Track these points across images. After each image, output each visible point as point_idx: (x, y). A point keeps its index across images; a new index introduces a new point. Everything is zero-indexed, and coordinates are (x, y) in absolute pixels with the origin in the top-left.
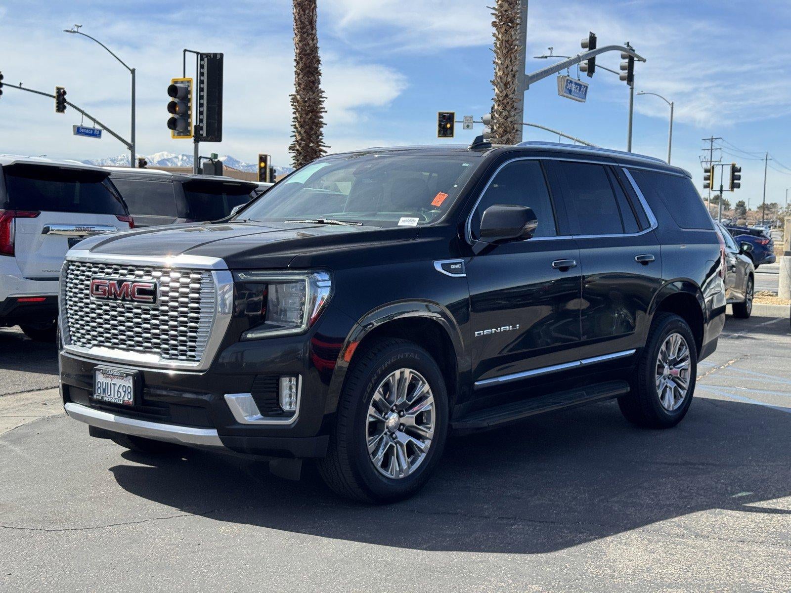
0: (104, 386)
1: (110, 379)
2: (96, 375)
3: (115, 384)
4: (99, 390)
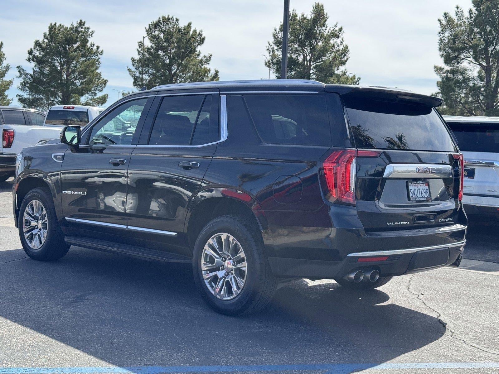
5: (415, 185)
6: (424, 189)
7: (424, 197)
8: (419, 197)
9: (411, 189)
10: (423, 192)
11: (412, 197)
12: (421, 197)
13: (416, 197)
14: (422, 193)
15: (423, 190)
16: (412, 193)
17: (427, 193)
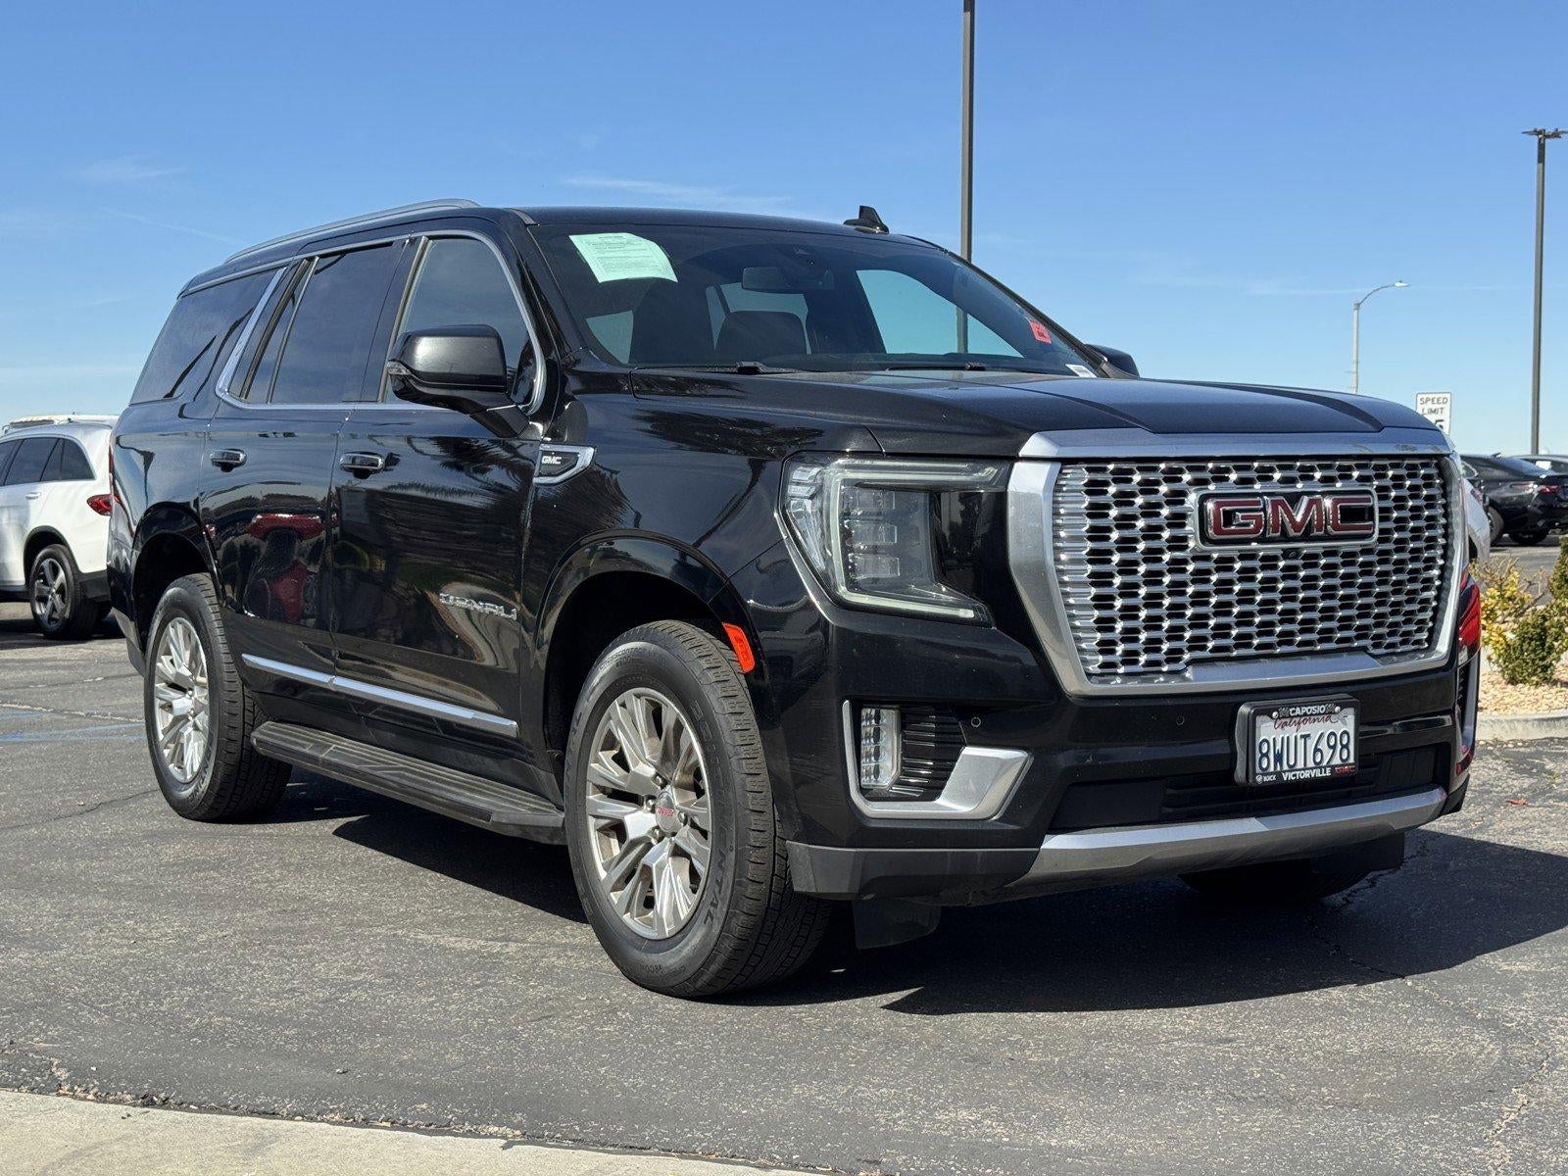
0: (1278, 747)
1: (1294, 728)
2: (1257, 725)
3: (1309, 735)
4: (1265, 761)
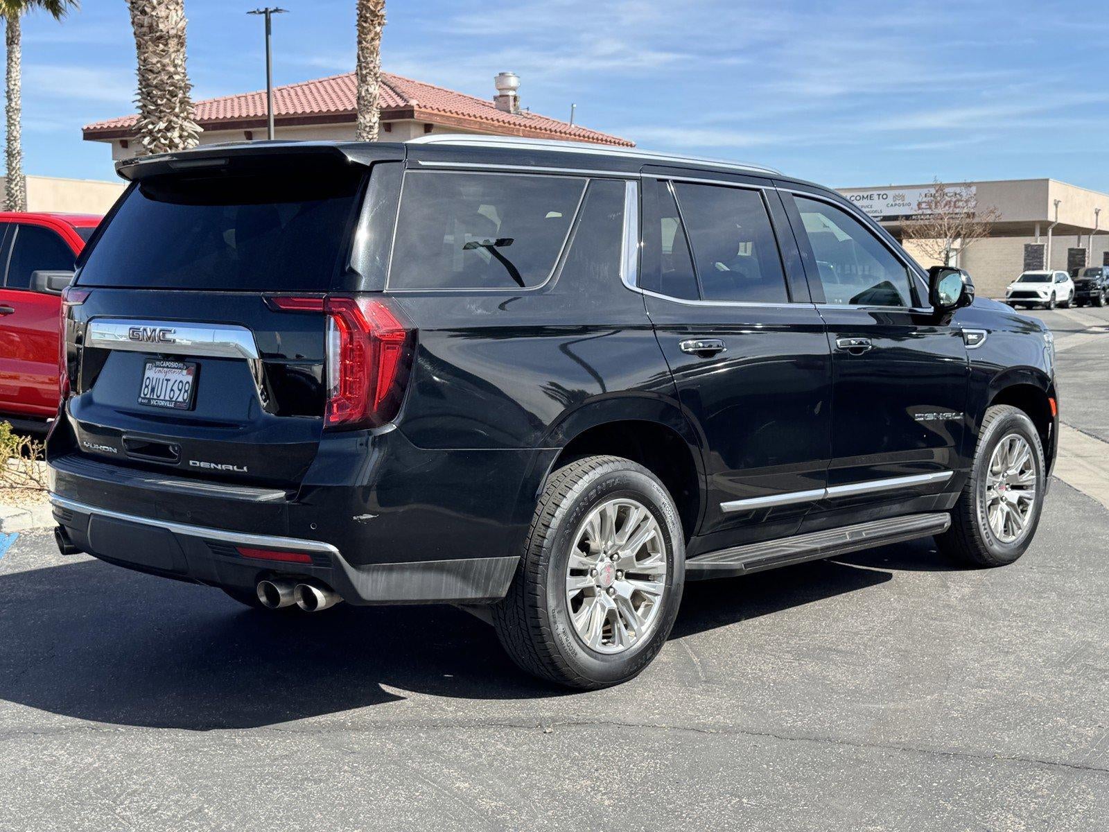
5: (161, 369)
6: (181, 382)
7: (174, 399)
8: (162, 397)
9: (148, 378)
10: (175, 388)
11: (145, 395)
12: (167, 398)
13: (155, 397)
14: (172, 390)
15: (178, 382)
16: (147, 387)
17: (186, 391)
